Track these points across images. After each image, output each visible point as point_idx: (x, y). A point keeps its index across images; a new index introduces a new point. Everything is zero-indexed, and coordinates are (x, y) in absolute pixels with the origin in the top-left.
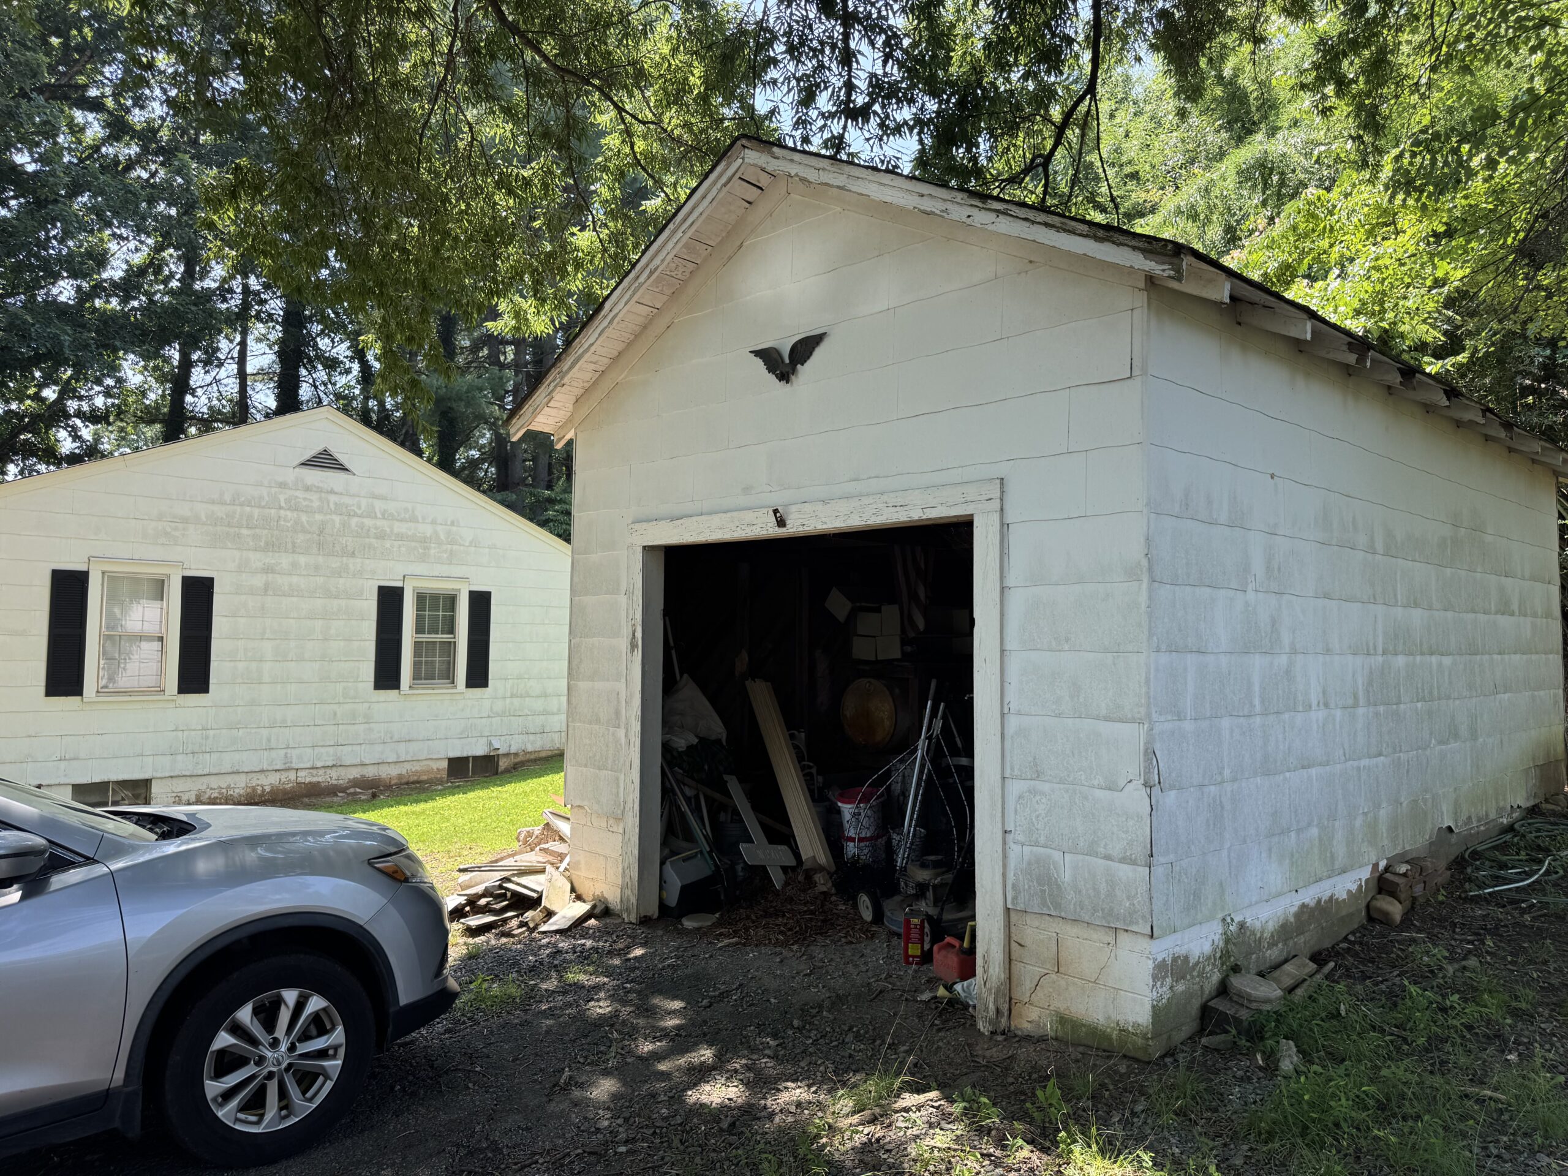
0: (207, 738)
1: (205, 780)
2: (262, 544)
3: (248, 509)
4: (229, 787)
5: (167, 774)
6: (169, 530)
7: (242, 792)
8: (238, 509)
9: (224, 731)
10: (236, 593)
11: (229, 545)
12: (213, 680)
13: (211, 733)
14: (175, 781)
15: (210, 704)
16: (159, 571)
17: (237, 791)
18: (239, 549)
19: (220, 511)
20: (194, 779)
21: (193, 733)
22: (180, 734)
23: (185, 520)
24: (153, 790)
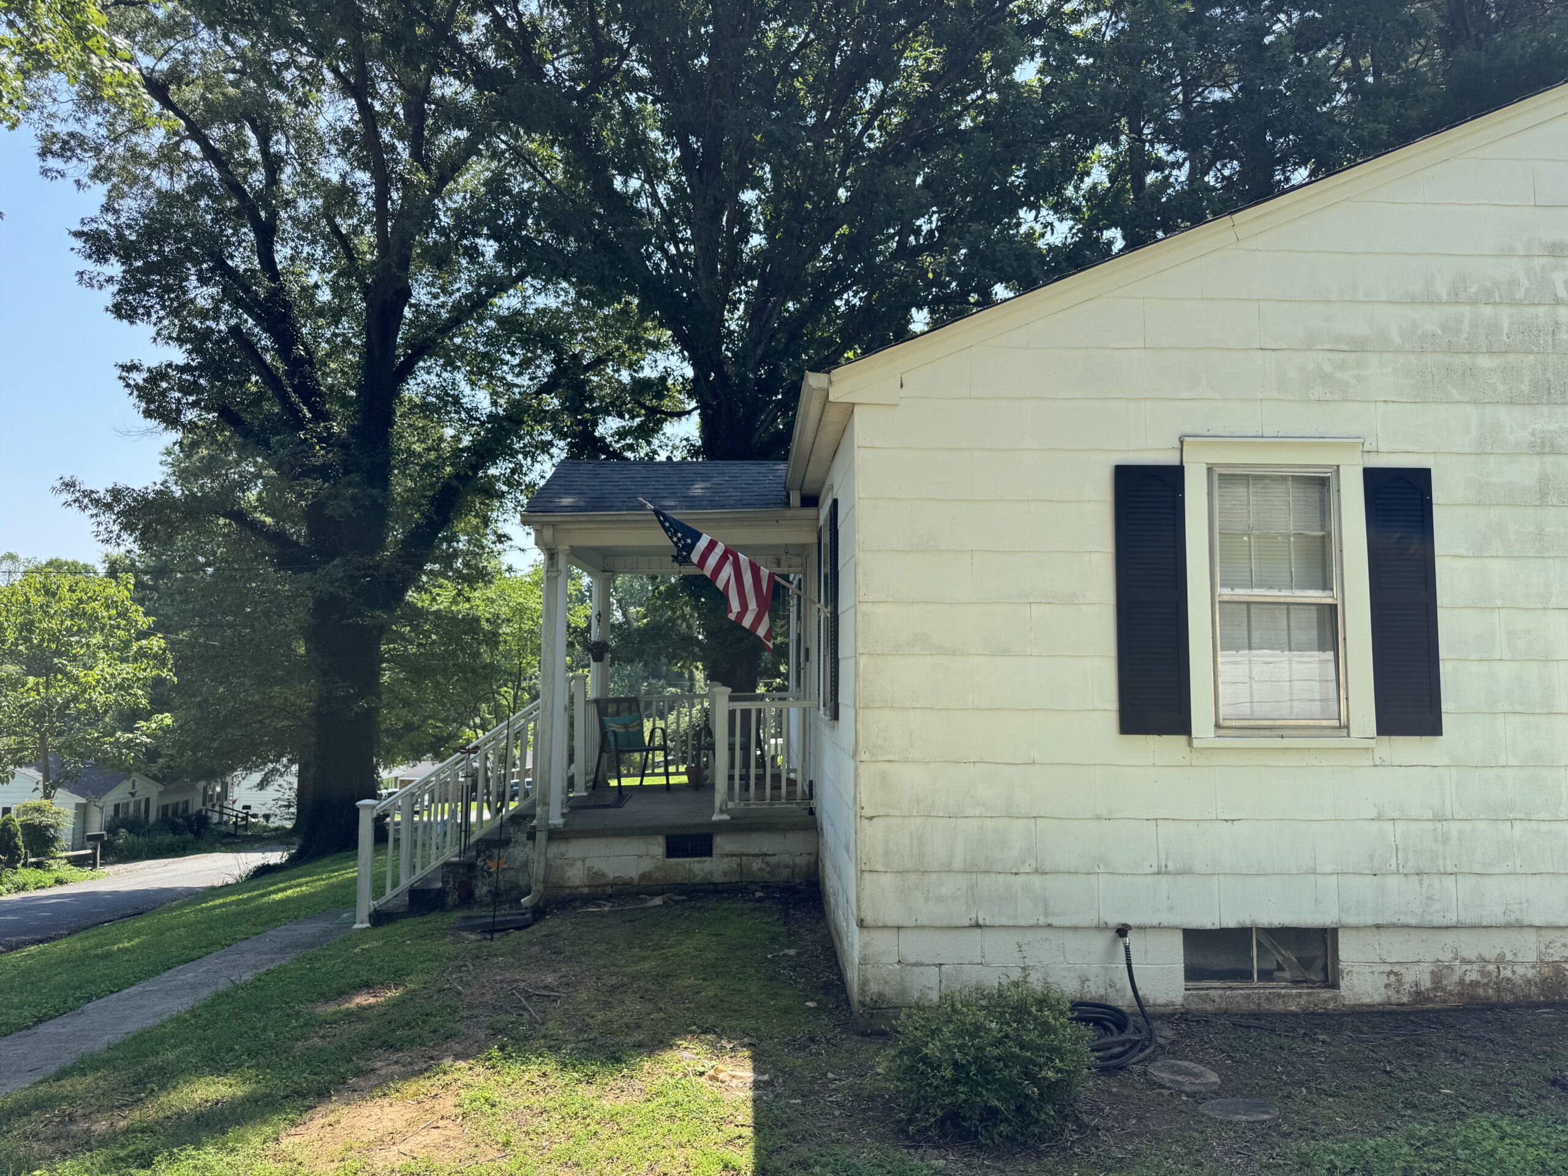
0: (1446, 839)
1: (1450, 939)
2: (1525, 387)
3: (1487, 311)
4: (1500, 960)
5: (1370, 920)
6: (1328, 369)
7: (1531, 973)
8: (1466, 310)
9: (1482, 825)
10: (1480, 504)
11: (1455, 394)
12: (1447, 705)
13: (1454, 827)
14: (1385, 937)
15: (1446, 761)
16: (1315, 460)
17: (1520, 970)
18: (1475, 402)
19: (1429, 319)
20: (1426, 935)
21: (1414, 826)
22: (1388, 826)
23: (1359, 346)
24: (1342, 955)
